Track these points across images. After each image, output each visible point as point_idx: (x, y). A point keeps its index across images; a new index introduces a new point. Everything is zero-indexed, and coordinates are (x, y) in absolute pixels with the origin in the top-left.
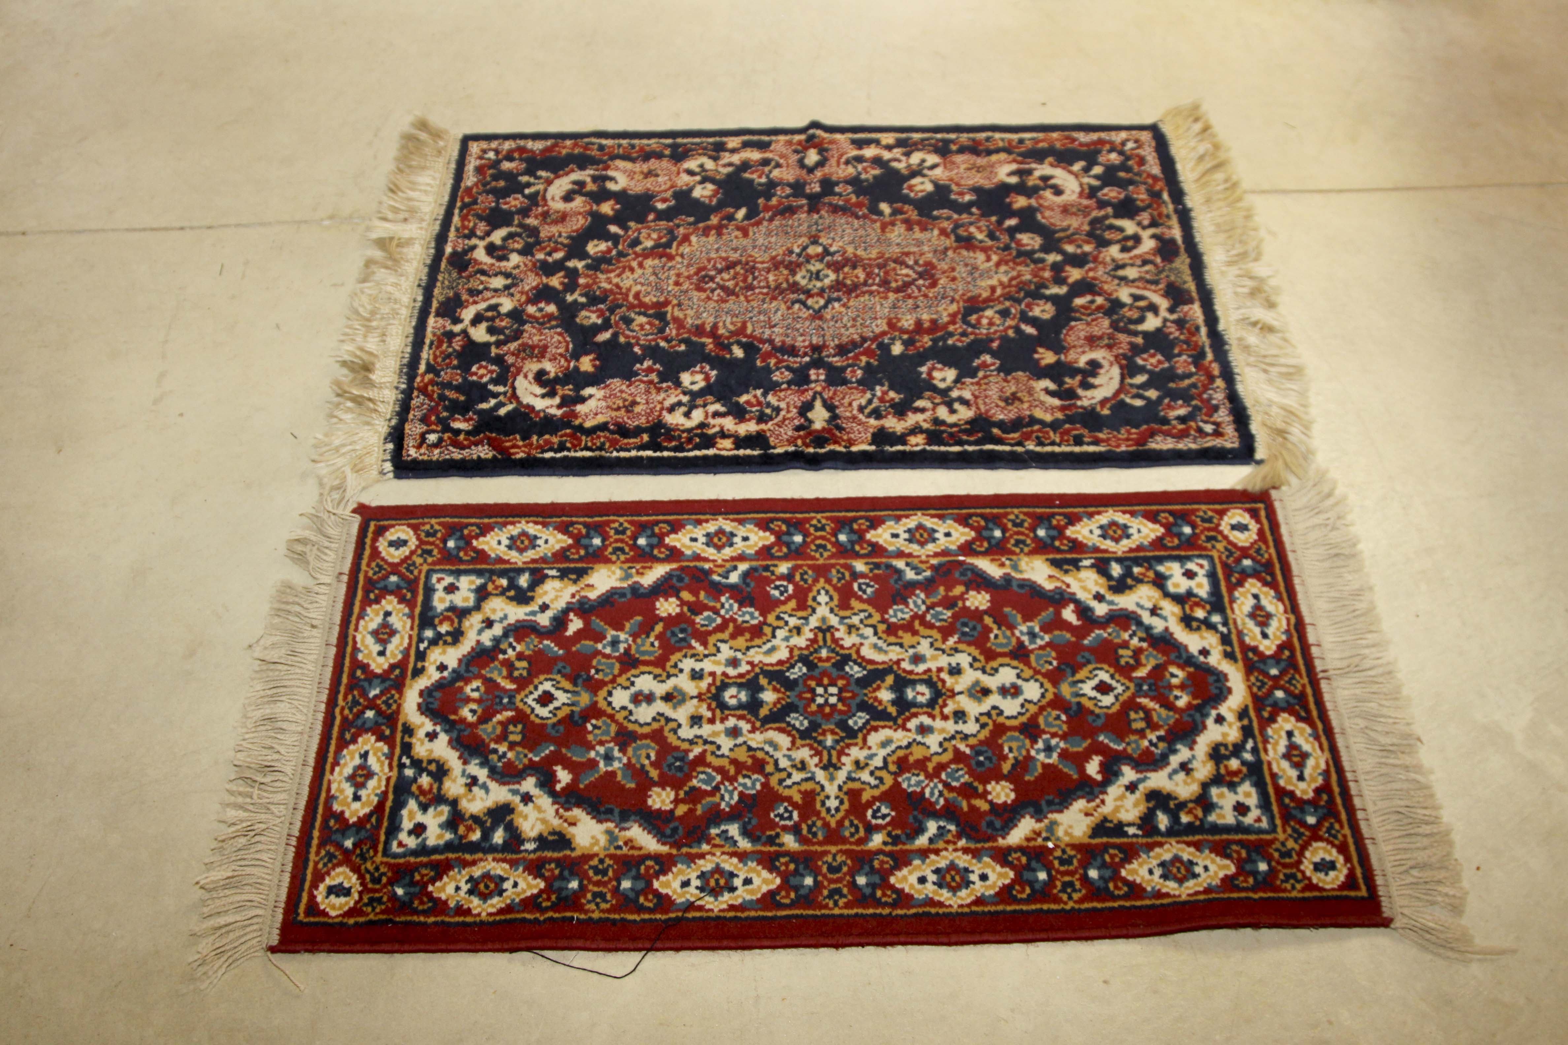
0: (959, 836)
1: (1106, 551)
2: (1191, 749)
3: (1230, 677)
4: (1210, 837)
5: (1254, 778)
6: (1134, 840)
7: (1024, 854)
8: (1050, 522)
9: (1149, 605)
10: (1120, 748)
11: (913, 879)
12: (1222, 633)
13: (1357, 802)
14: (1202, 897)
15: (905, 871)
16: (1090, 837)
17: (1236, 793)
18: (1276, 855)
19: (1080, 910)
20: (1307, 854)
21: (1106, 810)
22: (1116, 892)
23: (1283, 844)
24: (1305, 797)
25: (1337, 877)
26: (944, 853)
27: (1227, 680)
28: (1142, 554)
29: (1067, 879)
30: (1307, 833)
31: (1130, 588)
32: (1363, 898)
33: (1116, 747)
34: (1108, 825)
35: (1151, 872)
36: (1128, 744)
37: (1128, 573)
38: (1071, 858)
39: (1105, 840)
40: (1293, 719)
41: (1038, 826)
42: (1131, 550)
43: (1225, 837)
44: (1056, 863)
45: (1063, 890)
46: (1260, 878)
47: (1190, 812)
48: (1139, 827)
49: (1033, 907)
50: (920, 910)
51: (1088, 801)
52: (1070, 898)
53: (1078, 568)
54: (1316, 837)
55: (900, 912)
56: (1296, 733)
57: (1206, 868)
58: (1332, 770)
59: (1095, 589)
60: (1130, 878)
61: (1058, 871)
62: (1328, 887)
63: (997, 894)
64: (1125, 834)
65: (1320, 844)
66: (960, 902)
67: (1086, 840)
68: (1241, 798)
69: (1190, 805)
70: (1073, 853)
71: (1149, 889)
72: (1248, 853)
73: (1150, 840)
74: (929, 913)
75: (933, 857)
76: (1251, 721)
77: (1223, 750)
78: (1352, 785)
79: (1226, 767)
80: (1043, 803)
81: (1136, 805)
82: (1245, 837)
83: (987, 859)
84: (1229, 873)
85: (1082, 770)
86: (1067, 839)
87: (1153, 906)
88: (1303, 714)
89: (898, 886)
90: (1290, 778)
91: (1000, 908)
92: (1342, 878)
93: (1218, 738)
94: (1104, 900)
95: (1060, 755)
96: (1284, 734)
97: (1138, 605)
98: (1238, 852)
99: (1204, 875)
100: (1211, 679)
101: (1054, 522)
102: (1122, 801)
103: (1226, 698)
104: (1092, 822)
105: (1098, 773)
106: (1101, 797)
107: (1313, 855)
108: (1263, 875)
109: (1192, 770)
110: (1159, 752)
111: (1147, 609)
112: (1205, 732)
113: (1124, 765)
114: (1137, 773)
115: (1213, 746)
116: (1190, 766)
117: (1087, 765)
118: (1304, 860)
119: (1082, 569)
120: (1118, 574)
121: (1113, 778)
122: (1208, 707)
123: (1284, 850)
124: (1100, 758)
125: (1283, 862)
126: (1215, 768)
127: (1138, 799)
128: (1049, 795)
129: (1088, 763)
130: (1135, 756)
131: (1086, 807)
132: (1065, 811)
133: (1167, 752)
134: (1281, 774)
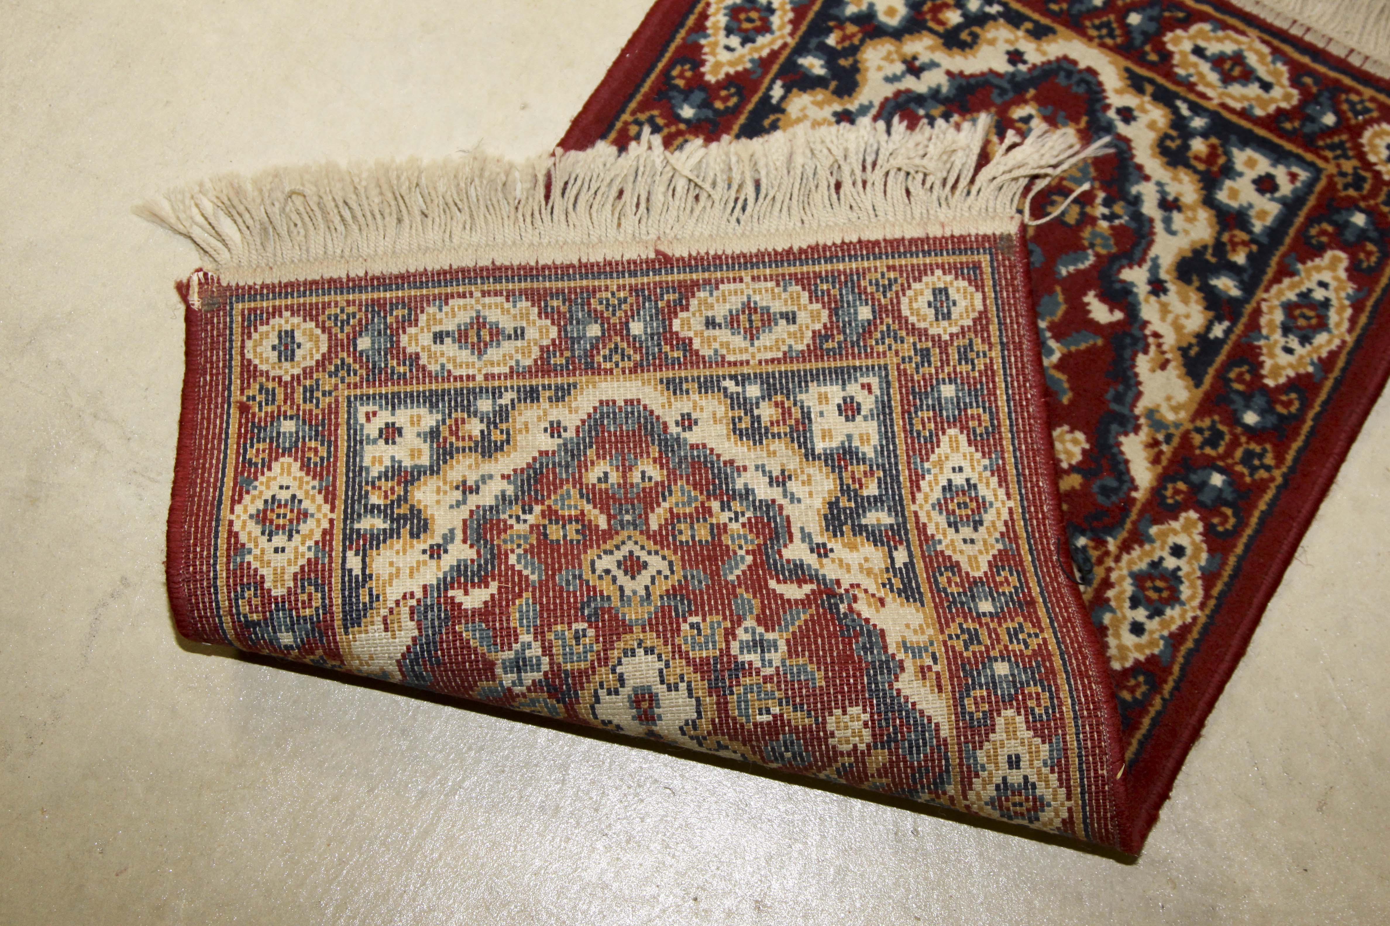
0: (1100, 543)
1: (774, 55)
2: (1147, 178)
3: (1073, 56)
4: (1283, 249)
5: (1233, 138)
6: (1233, 337)
7: (1174, 480)
8: (676, 87)
9: (899, 68)
10: (1091, 260)
11: (1129, 639)
12: (1000, 14)
13: (1336, 50)
14: (1363, 319)
15: (1112, 641)
16: (1197, 385)
17: (1241, 174)
18: (1352, 192)
19: (1292, 469)
20: (1372, 158)
21: (1170, 340)
22: (1293, 409)
23: (1343, 174)
24: (1295, 102)
26: (1114, 576)
27: (1075, 63)
28: (811, 15)
29: (1239, 453)
30: (1344, 137)
31: (855, 69)
33: (1087, 264)
34: (1193, 352)
35: (1289, 351)
36: (1092, 246)
37: (830, 56)
38: (1212, 428)
39: (1211, 371)
40: (1179, 32)
41: (1144, 435)
42: (795, 23)
43: (1292, 232)
44: (1208, 451)
45: (1253, 469)
46: (1373, 234)
47: (1234, 245)
48: (1220, 319)
49: (1254, 520)
50: (1180, 659)
51: (1146, 352)
52: (1268, 468)
53: (779, 109)
54: (1357, 132)
55: (1168, 687)
56: (1202, 44)
57: (1323, 285)
58: (1276, 43)
59: (827, 112)
60: (1282, 380)
61: (1221, 457)
63: (1210, 551)
64: (1219, 343)
65: (1367, 134)
66: (1196, 603)
67: (1200, 393)
68: (1252, 174)
69: (1225, 237)
70: (1207, 422)
71: (1310, 369)
72: (1331, 222)
73: (1244, 320)
74: (1190, 652)
75: (1110, 594)
76: (1151, 81)
77: (1173, 145)
78: (1308, 38)
79: (1197, 158)
80: (1114, 406)
81: (1185, 301)
82: (1306, 209)
83: (1154, 530)
84: (1345, 264)
85: (1096, 327)
86: (1183, 415)
87: (1338, 382)
88: (1181, 15)
89: (1128, 664)
90: (1258, 98)
91: (1232, 560)
93: (1152, 136)
94: (1296, 432)
95: (1057, 337)
96: (1194, 59)
97: (890, 80)
98: (1324, 232)
99: (1331, 294)
100: (1061, 80)
101: (681, 83)
102: (1170, 312)
103: (1100, 84)
104: (1177, 368)
105: (1111, 311)
106: (1147, 332)
107: (1377, 154)
108: (1371, 227)
109: (1176, 200)
110: (1126, 218)
111: (903, 75)
112: (1133, 144)
113: (1119, 271)
114: (1140, 266)
115: (1157, 150)
116: (1170, 198)
117: (1092, 316)
118: (1378, 168)
119: (783, 105)
120: (822, 66)
121: (1130, 299)
122: (1099, 114)
123: (1349, 179)
124: (1091, 294)
125: (1365, 192)
126: (1190, 172)
127: (1178, 293)
128: (1107, 391)
129: (1089, 312)
130: (1114, 250)
131: (1152, 360)
132: (1141, 388)
133: (1132, 208)
134: (1246, 104)
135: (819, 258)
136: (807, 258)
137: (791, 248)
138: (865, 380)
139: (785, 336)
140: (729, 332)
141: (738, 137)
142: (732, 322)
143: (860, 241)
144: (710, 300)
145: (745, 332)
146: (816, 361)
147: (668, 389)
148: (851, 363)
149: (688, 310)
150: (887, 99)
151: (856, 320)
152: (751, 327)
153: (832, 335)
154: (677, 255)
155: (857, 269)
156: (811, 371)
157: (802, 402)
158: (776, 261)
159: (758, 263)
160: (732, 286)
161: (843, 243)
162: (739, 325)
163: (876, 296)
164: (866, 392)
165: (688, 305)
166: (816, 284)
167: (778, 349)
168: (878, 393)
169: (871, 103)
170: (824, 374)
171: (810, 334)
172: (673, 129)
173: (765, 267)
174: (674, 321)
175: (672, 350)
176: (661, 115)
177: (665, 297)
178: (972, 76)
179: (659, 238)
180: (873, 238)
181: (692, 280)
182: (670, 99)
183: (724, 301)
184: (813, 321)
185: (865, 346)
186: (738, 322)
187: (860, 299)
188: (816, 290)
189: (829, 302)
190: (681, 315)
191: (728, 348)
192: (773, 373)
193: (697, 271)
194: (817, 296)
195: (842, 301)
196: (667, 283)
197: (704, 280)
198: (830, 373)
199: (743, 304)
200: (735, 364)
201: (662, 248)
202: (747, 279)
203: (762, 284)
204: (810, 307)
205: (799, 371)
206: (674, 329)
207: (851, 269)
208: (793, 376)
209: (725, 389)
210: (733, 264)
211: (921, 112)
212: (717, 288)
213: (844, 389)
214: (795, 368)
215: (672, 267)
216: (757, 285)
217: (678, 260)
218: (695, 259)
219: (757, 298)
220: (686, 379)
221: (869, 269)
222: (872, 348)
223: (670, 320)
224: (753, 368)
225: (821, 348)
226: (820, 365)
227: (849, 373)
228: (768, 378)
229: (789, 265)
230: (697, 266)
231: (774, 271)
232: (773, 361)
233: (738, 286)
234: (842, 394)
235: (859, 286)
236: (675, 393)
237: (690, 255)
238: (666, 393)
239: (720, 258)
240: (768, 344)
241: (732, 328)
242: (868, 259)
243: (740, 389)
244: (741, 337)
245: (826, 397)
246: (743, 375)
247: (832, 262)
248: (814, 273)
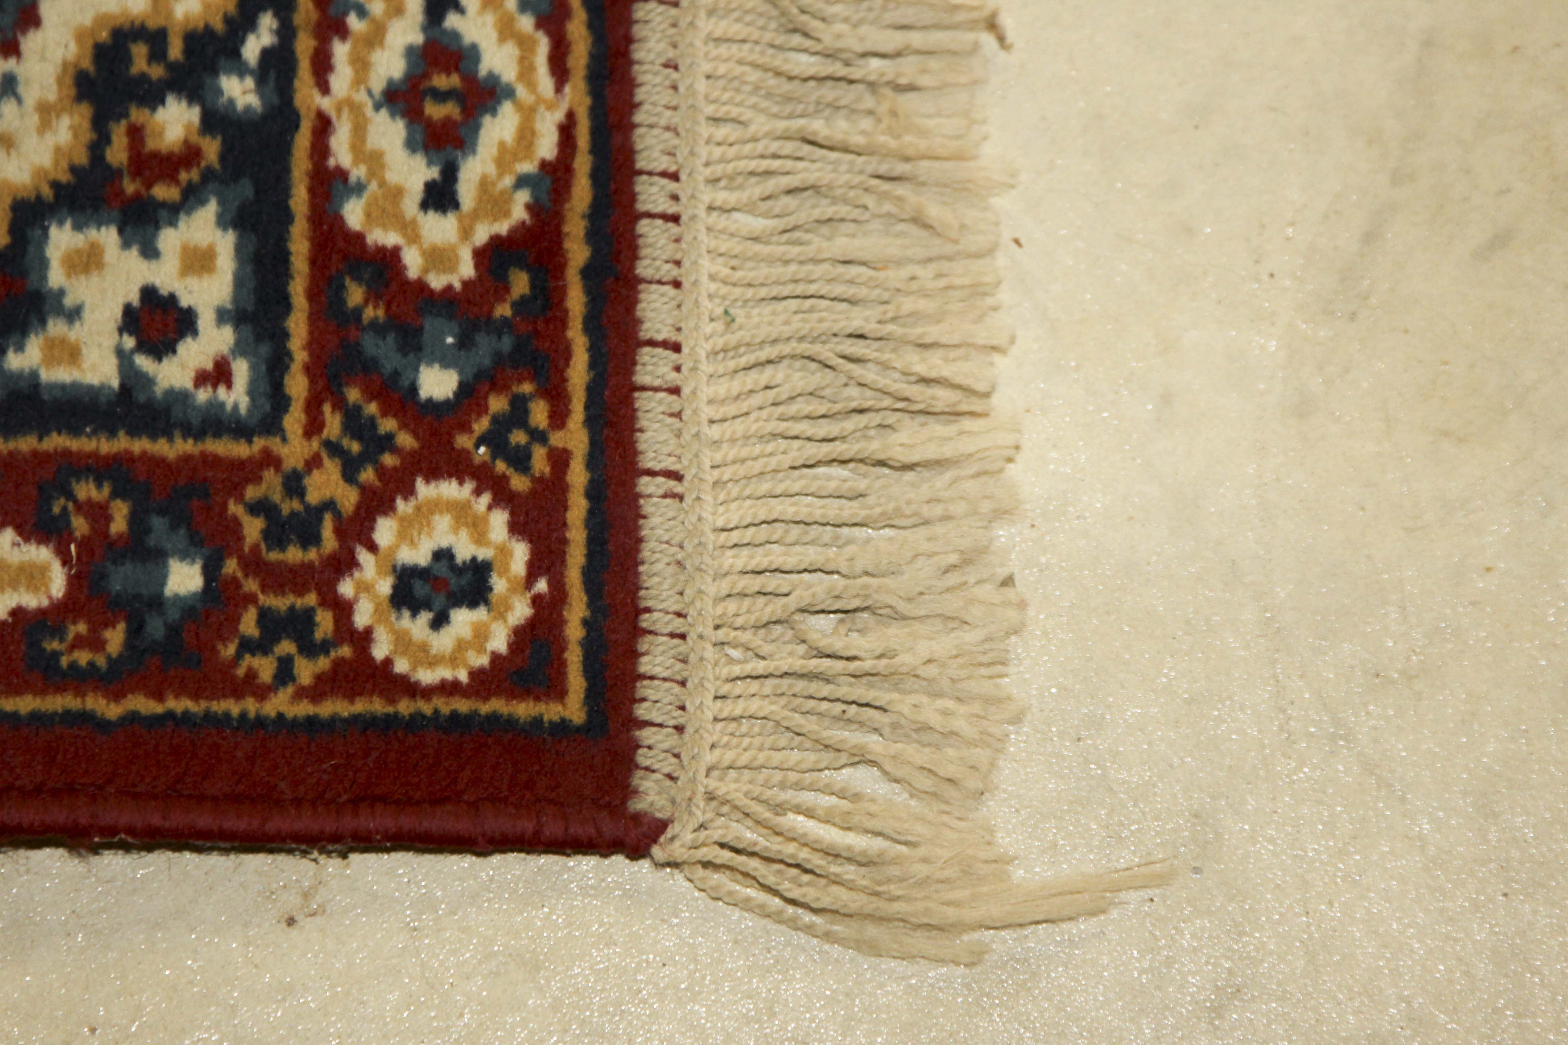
2: (9, 48)
5: (246, 189)
17: (150, 252)
18: (253, 528)
24: (437, 281)
25: (481, 634)
30: (406, 440)
32: (562, 727)
43: (57, 441)
46: (156, 628)
54: (439, 458)
58: (583, 163)
62: (427, 677)
65: (449, 490)
68: (164, 276)
72: (136, 520)
78: (648, 229)
79: (136, 133)
82: (140, 445)
84: (32, 601)
90: (397, 193)
92: (499, 642)
107: (404, 535)
108: (174, 615)
118: (364, 556)
123: (289, 507)
125: (274, 556)
126: (87, 135)
134: (358, 173)
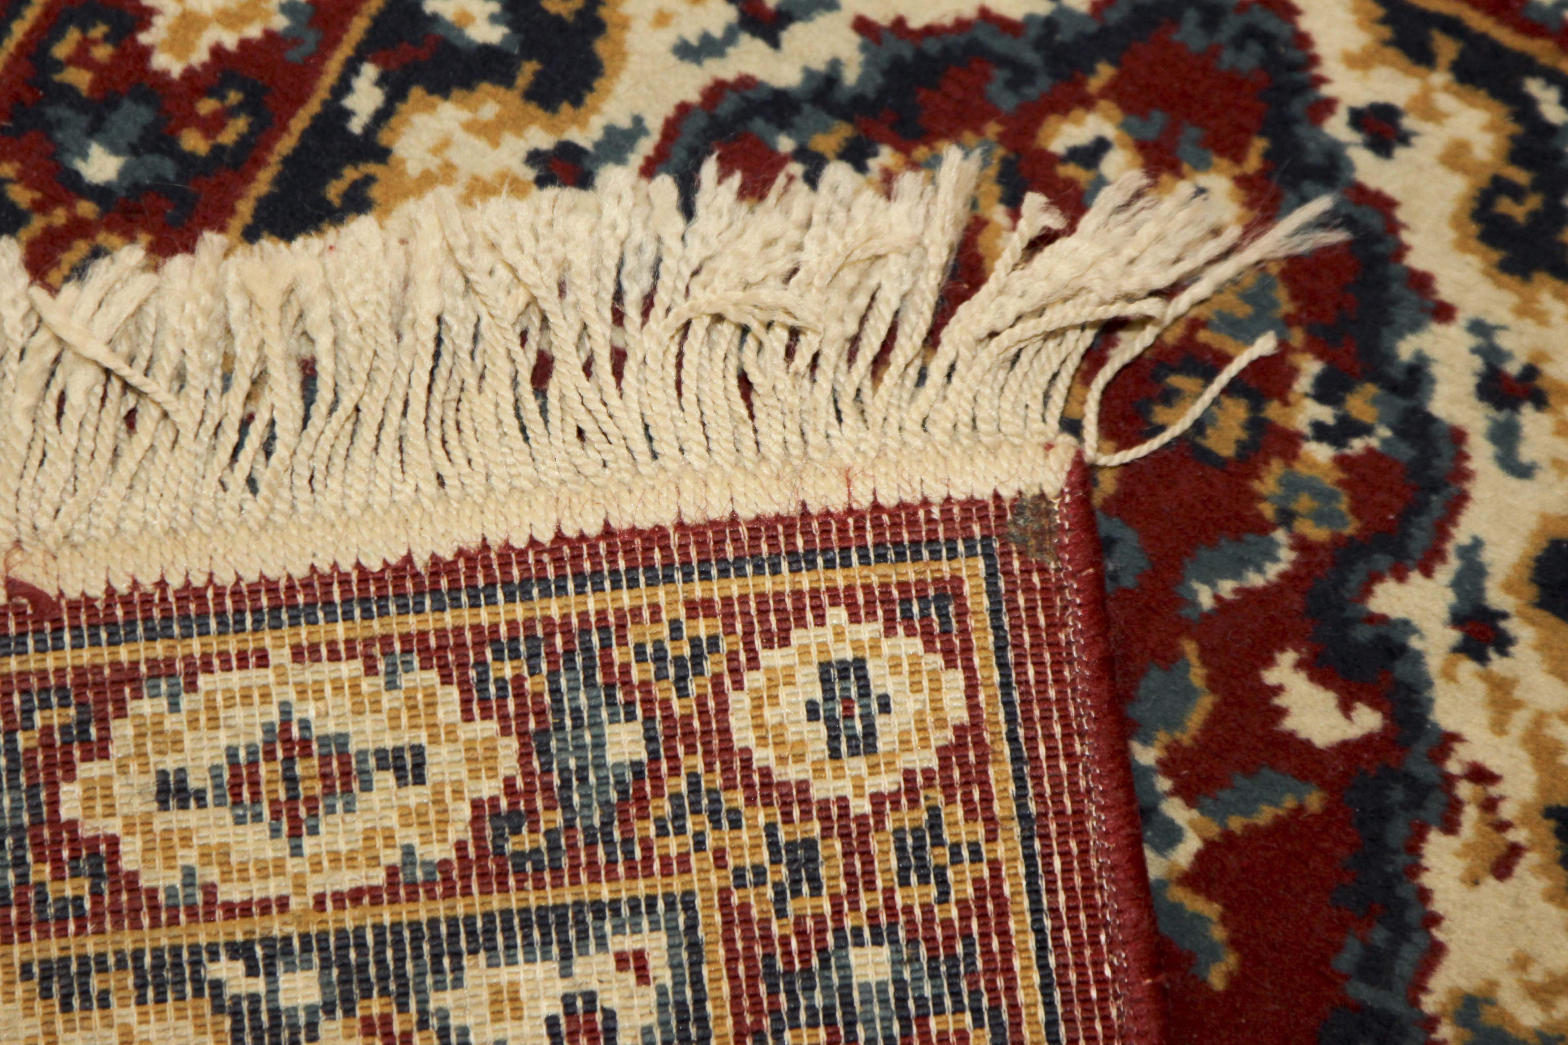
8: (67, 92)
10: (1286, 558)
21: (1520, 787)
33: (1273, 571)
36: (1286, 518)
51: (1450, 827)
53: (372, 148)
59: (511, 153)
76: (1453, 27)
77: (1517, 211)
80: (1361, 992)
85: (1301, 758)
93: (1454, 187)
95: (1189, 792)
100: (1190, 35)
101: (80, 79)
102: (1518, 705)
103: (1303, 40)
104: (1542, 870)
105: (1346, 708)
106: (1453, 767)
109: (1531, 372)
110: (1385, 432)
111: (730, 36)
112: (1401, 215)
113: (1367, 591)
114: (1427, 572)
115: (1474, 228)
116: (1513, 368)
117: (1289, 724)
119: (383, 137)
120: (494, 19)
121: (1401, 670)
122: (1302, 131)
124: (1288, 658)
127: (1542, 647)
128: (1338, 948)
129: (1282, 712)
130: (1351, 528)
131: (1469, 849)
132: (1438, 934)
133: (1402, 403)
135: (491, 585)
136: (454, 588)
137: (408, 559)
138: (628, 943)
139: (393, 820)
140: (226, 814)
141: (251, 235)
142: (236, 787)
143: (608, 532)
144: (170, 722)
145: (276, 815)
146: (485, 891)
147: (46, 994)
148: (586, 891)
149: (104, 755)
150: (683, 109)
151: (600, 766)
152: (293, 798)
153: (532, 811)
154: (73, 593)
155: (601, 614)
156: (470, 920)
157: (443, 1015)
158: (364, 600)
159: (311, 606)
160: (236, 678)
161: (559, 537)
162: (256, 795)
163: (657, 692)
164: (631, 977)
165: (105, 740)
166: (481, 663)
167: (374, 861)
168: (666, 978)
169: (638, 120)
170: (508, 930)
171: (467, 812)
172: (59, 217)
173: (331, 619)
174: (65, 788)
175: (58, 877)
176: (22, 178)
177: (38, 718)
178: (929, 31)
179: (18, 544)
180: (645, 523)
181: (116, 665)
182: (49, 127)
183: (214, 723)
184: (474, 774)
185: (627, 841)
186: (255, 784)
187: (611, 703)
188: (483, 680)
189: (522, 716)
190: (83, 770)
191: (225, 864)
192: (359, 931)
193: (131, 637)
194: (484, 700)
195: (559, 711)
196: (43, 675)
197: (152, 663)
198: (526, 925)
199: (268, 729)
200: (246, 909)
201: (26, 574)
202: (281, 656)
203: (325, 670)
204: (465, 732)
205: (433, 923)
206: (65, 813)
207: (583, 616)
208: (417, 939)
209: (217, 986)
210: (239, 612)
211: (785, 144)
212: (192, 687)
213: (566, 972)
214: (423, 916)
215: (58, 630)
216: (309, 674)
217: (74, 607)
218: (127, 602)
219: (310, 710)
220: (101, 959)
221: (636, 612)
222: (647, 848)
223: (53, 786)
224: (299, 919)
225: (499, 852)
226: (496, 902)
227: (580, 923)
228: (342, 947)
229: (403, 609)
230: (130, 623)
231: (359, 628)
232: (356, 895)
233: (254, 676)
234: (561, 987)
235: (608, 665)
236: (66, 1007)
237: (110, 592)
238: (38, 1006)
239: (199, 595)
240: (343, 847)
241: (237, 801)
242: (633, 584)
243: (259, 985)
244: (264, 827)
245: (515, 999)
246: (268, 942)
247: (527, 597)
248: (477, 629)
